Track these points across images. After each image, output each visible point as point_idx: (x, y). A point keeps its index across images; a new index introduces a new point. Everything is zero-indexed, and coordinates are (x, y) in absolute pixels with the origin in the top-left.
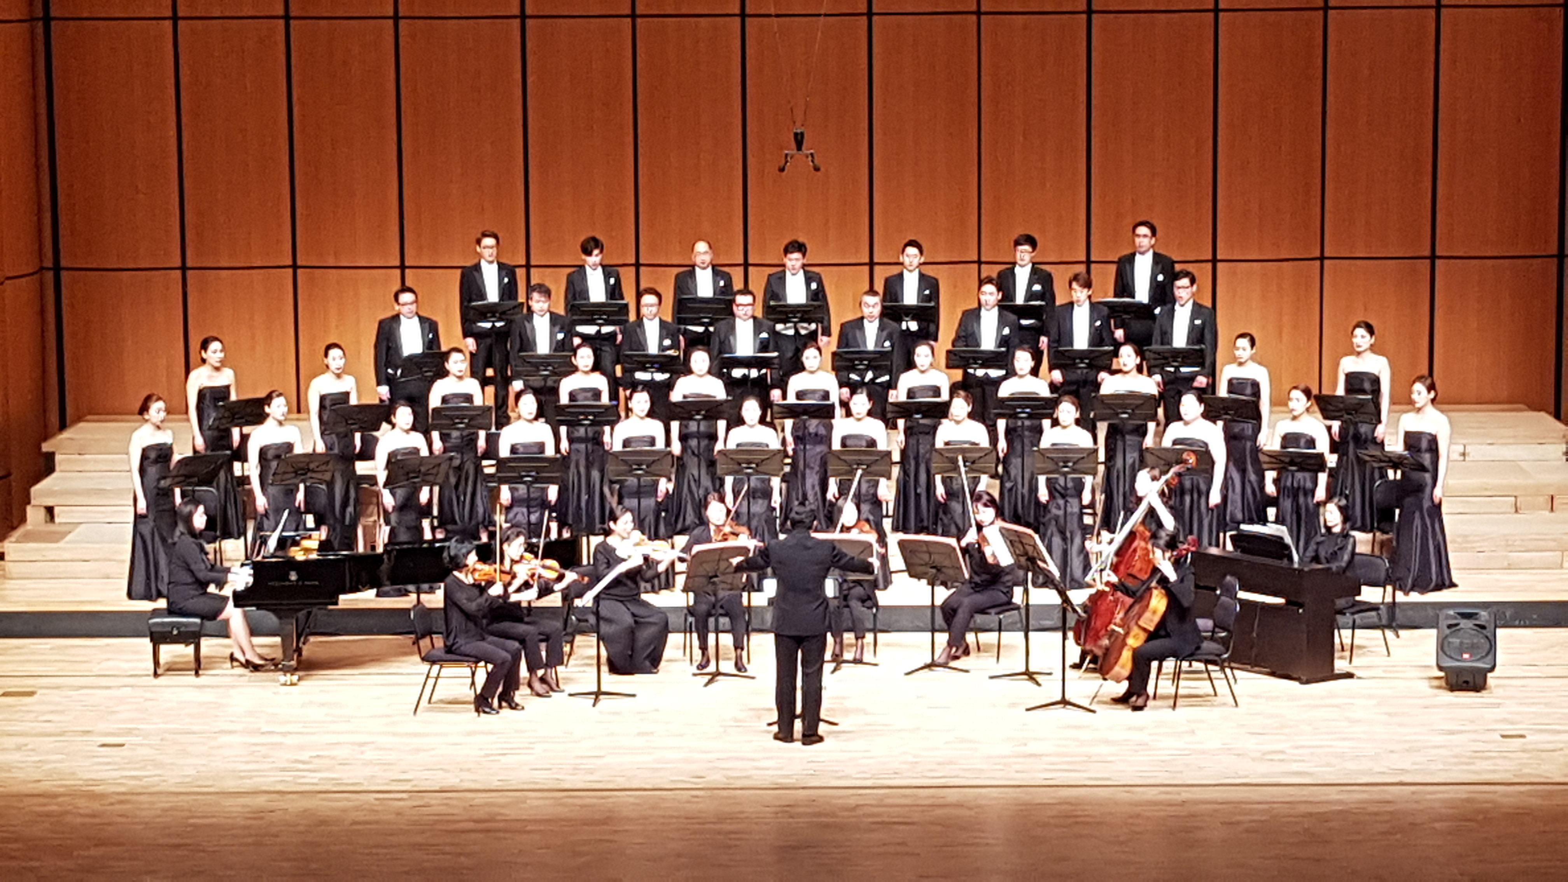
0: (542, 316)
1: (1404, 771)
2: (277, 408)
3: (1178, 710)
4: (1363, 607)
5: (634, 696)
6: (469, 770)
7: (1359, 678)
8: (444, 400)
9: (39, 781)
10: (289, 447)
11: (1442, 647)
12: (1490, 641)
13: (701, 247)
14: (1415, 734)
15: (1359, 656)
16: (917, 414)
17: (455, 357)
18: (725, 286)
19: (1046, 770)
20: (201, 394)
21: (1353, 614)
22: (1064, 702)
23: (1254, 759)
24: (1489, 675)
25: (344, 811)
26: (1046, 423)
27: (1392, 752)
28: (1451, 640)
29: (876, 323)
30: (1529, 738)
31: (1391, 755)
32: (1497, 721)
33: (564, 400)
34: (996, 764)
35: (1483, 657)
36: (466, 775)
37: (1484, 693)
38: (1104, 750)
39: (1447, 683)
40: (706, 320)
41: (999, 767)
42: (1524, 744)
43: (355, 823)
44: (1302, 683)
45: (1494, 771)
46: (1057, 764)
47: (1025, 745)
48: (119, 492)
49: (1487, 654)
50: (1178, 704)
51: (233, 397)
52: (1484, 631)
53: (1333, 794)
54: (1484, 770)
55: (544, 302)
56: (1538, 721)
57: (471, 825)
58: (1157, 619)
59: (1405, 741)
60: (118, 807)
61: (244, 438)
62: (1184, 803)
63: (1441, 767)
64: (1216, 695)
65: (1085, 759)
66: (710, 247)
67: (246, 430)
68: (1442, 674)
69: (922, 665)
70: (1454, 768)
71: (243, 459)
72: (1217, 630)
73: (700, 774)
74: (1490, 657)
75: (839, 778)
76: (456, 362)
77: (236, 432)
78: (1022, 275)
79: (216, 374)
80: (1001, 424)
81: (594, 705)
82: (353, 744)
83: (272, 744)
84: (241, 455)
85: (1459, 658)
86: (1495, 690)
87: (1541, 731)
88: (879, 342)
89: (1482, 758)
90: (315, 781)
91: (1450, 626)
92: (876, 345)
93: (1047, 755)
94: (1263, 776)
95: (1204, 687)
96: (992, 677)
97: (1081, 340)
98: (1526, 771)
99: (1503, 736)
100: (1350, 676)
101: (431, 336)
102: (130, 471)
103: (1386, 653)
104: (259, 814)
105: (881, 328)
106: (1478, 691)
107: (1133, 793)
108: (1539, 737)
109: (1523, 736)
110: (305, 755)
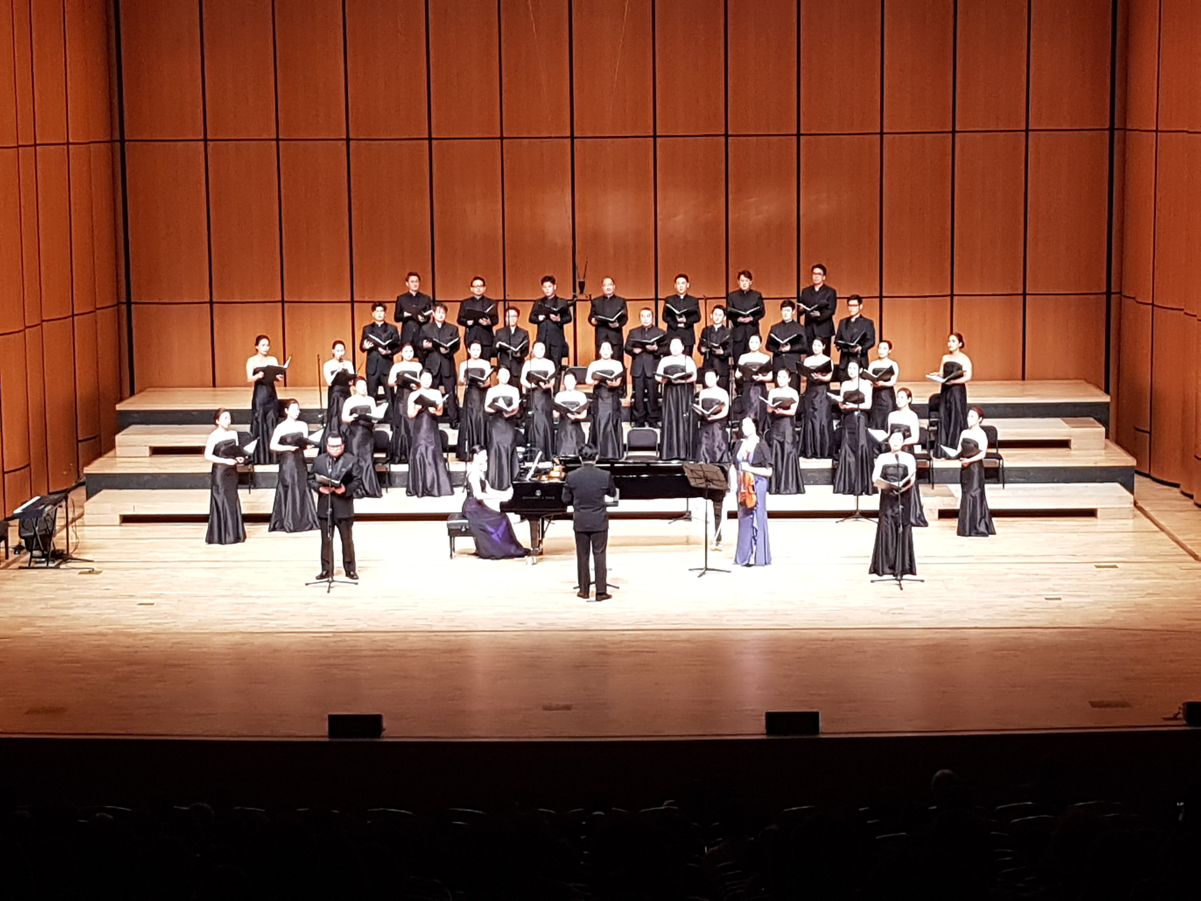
23: (882, 613)
27: (973, 608)
30: (1063, 600)
32: (1044, 590)
42: (1059, 604)
56: (1070, 589)
73: (522, 622)
75: (613, 624)
87: (1073, 596)
89: (1030, 612)
94: (886, 624)
99: (1046, 599)
108: (1069, 599)
109: (1059, 599)
110: (270, 610)
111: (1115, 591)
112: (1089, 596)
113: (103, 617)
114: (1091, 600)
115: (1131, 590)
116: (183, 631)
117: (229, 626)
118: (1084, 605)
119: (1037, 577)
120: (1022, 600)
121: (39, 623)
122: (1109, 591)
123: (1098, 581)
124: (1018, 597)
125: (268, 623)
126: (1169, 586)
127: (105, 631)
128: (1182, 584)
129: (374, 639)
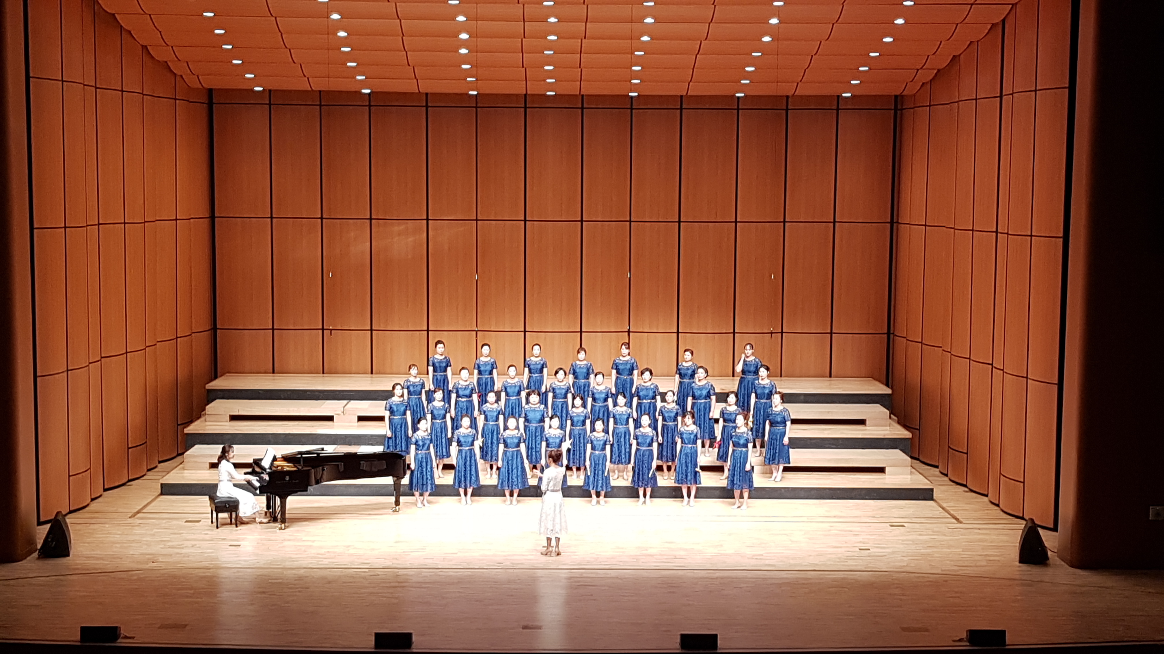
1: (817, 565)
6: (396, 559)
9: (202, 562)
19: (655, 562)
23: (748, 558)
25: (340, 577)
27: (810, 556)
30: (872, 550)
34: (633, 559)
36: (395, 561)
38: (682, 553)
41: (635, 560)
42: (869, 553)
43: (344, 583)
45: (856, 565)
46: (659, 559)
47: (647, 550)
53: (784, 575)
54: (852, 564)
57: (397, 584)
59: (817, 551)
60: (236, 574)
62: (717, 578)
63: (832, 563)
65: (674, 557)
70: (839, 564)
73: (500, 562)
82: (344, 546)
83: (307, 546)
87: (877, 547)
89: (851, 559)
90: (327, 563)
93: (656, 555)
94: (753, 566)
98: (870, 565)
104: (300, 578)
107: (694, 573)
108: (875, 550)
109: (869, 550)
110: (322, 551)
111: (907, 544)
112: (888, 548)
113: (206, 555)
114: (891, 551)
115: (917, 544)
116: (263, 566)
117: (295, 563)
118: (885, 554)
119: (851, 533)
120: (843, 550)
121: (161, 559)
122: (903, 544)
123: (894, 536)
124: (841, 547)
125: (322, 561)
126: (942, 541)
127: (208, 565)
128: (951, 540)
129: (397, 574)
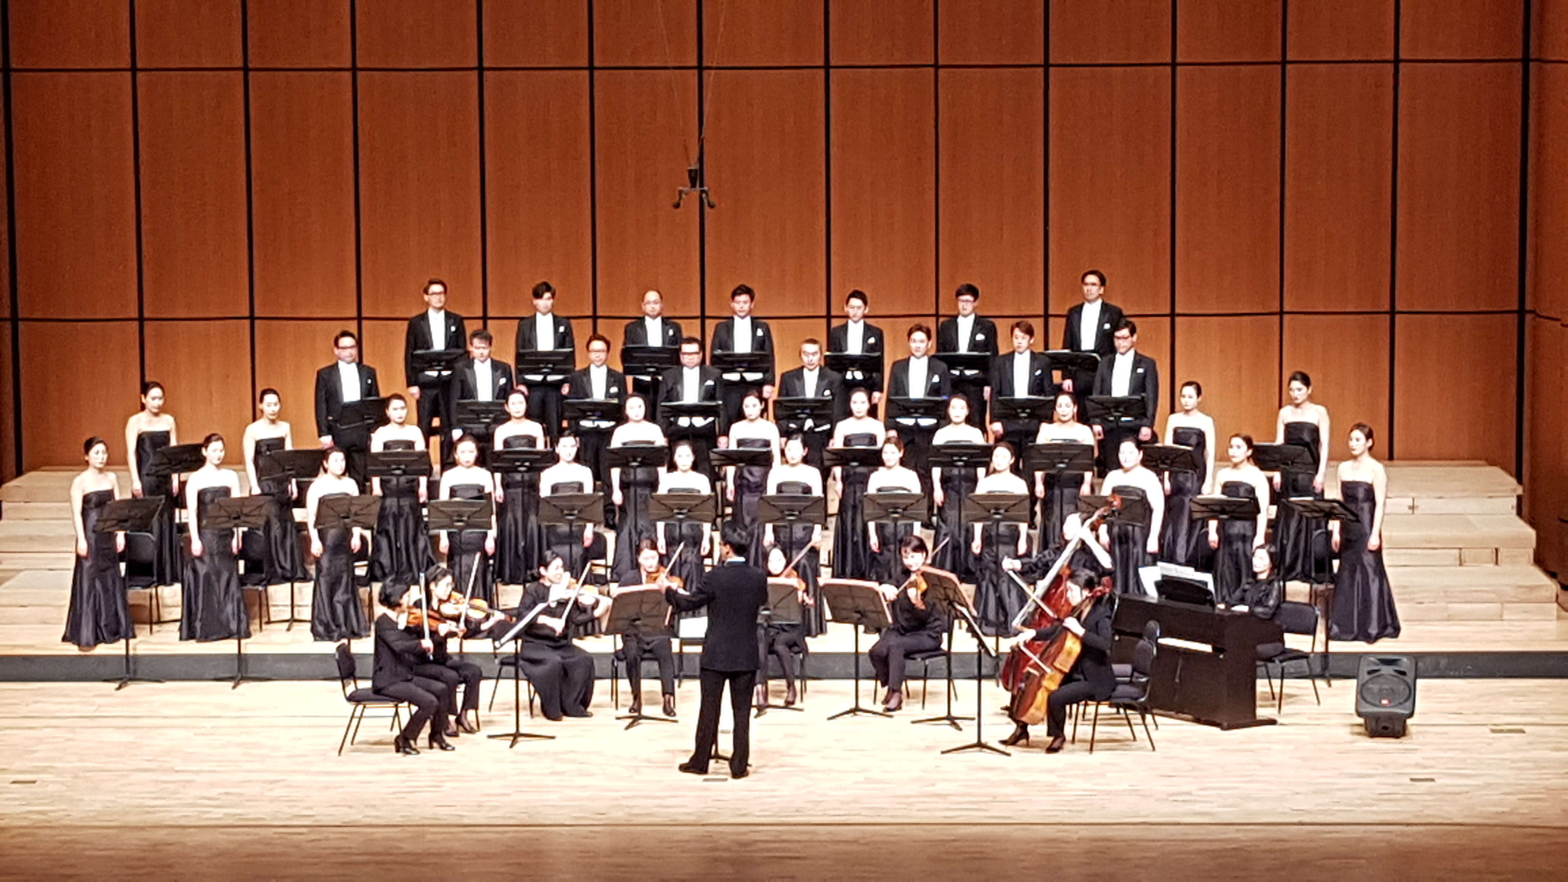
0: (483, 362)
1: (1310, 812)
2: (214, 452)
3: (1095, 753)
4: (1290, 655)
5: (553, 738)
7: (1282, 724)
8: (386, 446)
10: (226, 491)
11: (1361, 693)
12: (1410, 689)
13: (652, 296)
14: (1324, 777)
15: (1287, 704)
16: (854, 461)
17: (395, 403)
18: (674, 335)
19: (947, 810)
20: (141, 439)
21: (1281, 662)
22: (980, 745)
23: (1158, 800)
24: (1409, 722)
26: (981, 471)
27: (1297, 793)
28: (1370, 686)
29: (816, 372)
30: (1439, 781)
31: (1297, 797)
32: (1410, 766)
33: (498, 446)
34: (900, 803)
35: (1401, 704)
36: (371, 812)
37: (1403, 739)
39: (1366, 729)
40: (652, 370)
41: (902, 806)
42: (1433, 787)
43: (251, 855)
44: (1223, 729)
45: (1396, 813)
46: (960, 803)
48: (60, 539)
49: (1406, 700)
50: (1094, 748)
51: (173, 442)
52: (1405, 678)
53: (1230, 833)
54: (1387, 811)
55: (483, 348)
56: (1450, 766)
57: (366, 858)
58: (1071, 661)
61: (183, 485)
63: (1346, 807)
64: (1135, 739)
66: (661, 297)
67: (184, 476)
68: (1361, 721)
69: (848, 709)
70: (1361, 809)
71: (183, 506)
72: (1136, 674)
74: (1409, 704)
76: (395, 409)
77: (175, 478)
78: (965, 326)
79: (155, 419)
80: (936, 473)
81: (511, 746)
82: (263, 782)
83: (184, 782)
84: (180, 502)
85: (1377, 703)
86: (1414, 737)
87: (1451, 775)
88: (819, 390)
91: (1370, 673)
92: (816, 394)
93: (952, 795)
95: (1124, 732)
96: (913, 722)
97: (1021, 390)
99: (1412, 780)
100: (1273, 722)
101: (369, 381)
102: (73, 519)
103: (1316, 702)
105: (821, 376)
106: (1398, 737)
108: (1448, 781)
109: (1432, 780)
111: (1521, 769)
112: (1476, 776)
114: (1481, 783)
115: (1543, 767)
118: (1466, 789)
120: (1373, 780)
123: (1497, 752)
124: (1370, 776)
